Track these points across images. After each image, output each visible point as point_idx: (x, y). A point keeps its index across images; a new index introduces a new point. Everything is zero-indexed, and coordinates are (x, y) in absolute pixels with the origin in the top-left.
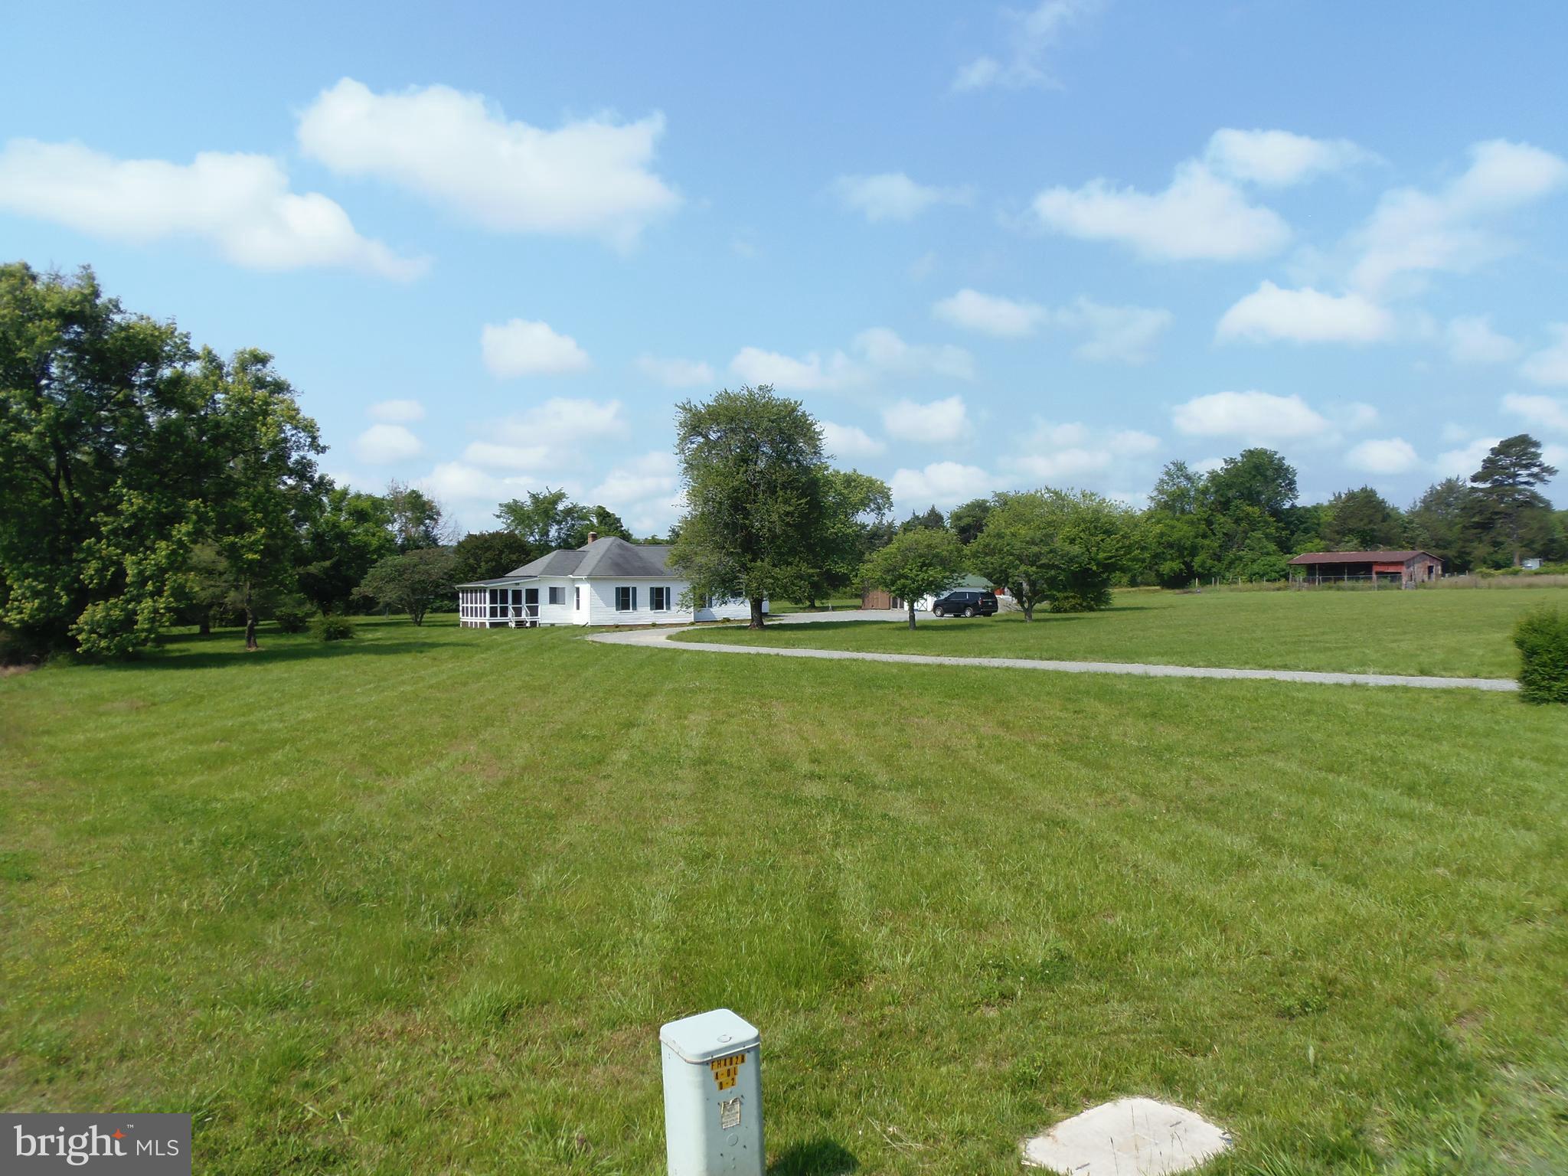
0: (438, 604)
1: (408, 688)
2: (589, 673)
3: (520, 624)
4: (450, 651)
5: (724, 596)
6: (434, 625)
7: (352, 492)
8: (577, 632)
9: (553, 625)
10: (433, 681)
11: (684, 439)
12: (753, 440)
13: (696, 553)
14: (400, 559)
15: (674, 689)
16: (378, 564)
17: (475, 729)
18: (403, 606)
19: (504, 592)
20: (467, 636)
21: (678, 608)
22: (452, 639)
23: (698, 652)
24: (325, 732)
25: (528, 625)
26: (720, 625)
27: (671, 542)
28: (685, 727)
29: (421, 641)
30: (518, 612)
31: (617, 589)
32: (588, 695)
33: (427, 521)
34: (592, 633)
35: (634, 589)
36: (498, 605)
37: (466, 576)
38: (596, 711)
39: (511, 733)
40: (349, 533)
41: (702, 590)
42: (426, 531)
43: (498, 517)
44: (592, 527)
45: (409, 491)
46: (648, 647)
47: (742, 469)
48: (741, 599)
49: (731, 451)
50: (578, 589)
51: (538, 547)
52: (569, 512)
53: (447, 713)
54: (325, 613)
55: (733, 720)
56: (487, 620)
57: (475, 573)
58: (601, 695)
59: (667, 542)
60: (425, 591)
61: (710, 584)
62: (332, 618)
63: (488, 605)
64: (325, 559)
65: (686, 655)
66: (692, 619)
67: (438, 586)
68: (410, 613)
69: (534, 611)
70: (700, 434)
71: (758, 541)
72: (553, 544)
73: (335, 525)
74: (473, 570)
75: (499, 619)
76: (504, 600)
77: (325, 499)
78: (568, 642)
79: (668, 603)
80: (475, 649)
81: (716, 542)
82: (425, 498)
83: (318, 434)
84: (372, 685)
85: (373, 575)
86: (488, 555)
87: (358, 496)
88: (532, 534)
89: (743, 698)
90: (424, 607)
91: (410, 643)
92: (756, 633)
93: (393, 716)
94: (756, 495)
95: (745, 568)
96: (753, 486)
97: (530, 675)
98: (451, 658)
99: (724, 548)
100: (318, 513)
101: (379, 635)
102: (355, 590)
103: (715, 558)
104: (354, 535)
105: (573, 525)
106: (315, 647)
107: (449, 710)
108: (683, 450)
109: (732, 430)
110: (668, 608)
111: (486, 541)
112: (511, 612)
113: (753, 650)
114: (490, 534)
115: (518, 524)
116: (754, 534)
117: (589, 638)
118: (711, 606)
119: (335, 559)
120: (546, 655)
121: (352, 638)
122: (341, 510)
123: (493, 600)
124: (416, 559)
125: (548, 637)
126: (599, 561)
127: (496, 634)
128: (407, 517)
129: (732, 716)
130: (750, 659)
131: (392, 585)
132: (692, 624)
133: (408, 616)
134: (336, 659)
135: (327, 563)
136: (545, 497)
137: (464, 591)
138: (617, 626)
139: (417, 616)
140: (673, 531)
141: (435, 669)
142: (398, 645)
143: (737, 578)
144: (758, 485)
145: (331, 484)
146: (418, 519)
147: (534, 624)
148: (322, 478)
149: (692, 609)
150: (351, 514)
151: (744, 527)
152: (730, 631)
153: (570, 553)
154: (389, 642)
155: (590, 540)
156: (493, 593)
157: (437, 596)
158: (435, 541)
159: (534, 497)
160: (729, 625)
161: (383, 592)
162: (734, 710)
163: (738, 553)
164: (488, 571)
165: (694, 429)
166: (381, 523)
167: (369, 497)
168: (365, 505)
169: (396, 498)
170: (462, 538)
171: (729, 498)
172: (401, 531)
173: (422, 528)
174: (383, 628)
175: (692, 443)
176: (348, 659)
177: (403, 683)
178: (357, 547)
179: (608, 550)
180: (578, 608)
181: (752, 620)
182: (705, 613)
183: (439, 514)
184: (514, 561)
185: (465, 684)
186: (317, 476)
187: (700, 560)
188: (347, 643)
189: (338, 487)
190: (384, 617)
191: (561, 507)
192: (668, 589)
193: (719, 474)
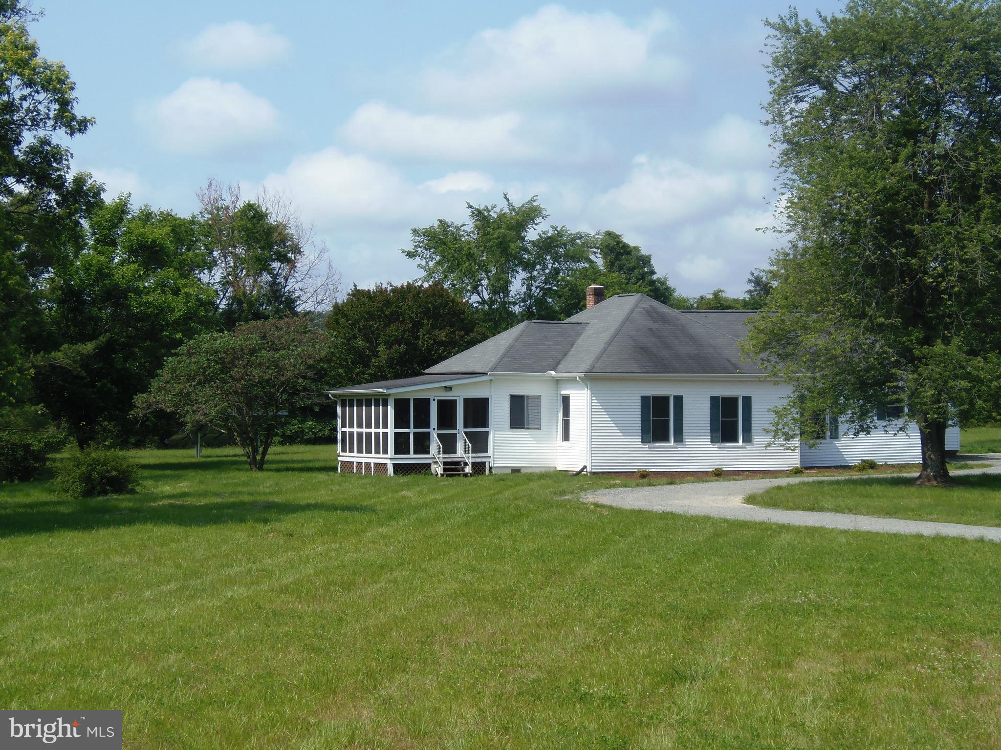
0: (294, 427)
1: (240, 591)
2: (591, 568)
3: (452, 469)
4: (319, 519)
5: (864, 414)
6: (288, 468)
7: (135, 207)
8: (564, 486)
9: (516, 471)
10: (288, 579)
11: (783, 92)
12: (928, 89)
13: (805, 328)
14: (224, 340)
15: (764, 607)
16: (183, 348)
17: (370, 675)
18: (229, 429)
19: (423, 405)
20: (352, 491)
21: (768, 439)
22: (322, 496)
23: (811, 531)
24: (85, 675)
25: (468, 469)
26: (856, 475)
27: (753, 305)
28: (788, 686)
29: (263, 498)
30: (449, 444)
31: (645, 400)
32: (590, 612)
33: (276, 265)
34: (594, 487)
35: (679, 400)
36: (411, 430)
37: (349, 369)
38: (606, 645)
39: (441, 687)
40: (129, 289)
41: (819, 404)
42: (274, 284)
43: (411, 255)
44: (593, 274)
45: (240, 204)
46: (707, 518)
47: (905, 153)
48: (900, 422)
49: (880, 114)
50: (566, 400)
51: (486, 314)
52: (548, 245)
53: (316, 642)
54: (83, 443)
55: (889, 676)
56: (389, 458)
57: (367, 365)
58: (615, 613)
59: (745, 304)
60: (271, 401)
61: (835, 390)
62: (96, 454)
63: (391, 431)
64: (85, 338)
65: (786, 538)
66: (793, 460)
67: (296, 393)
68: (243, 446)
69: (479, 443)
70: (816, 81)
71: (937, 302)
72: (517, 309)
73: (103, 273)
74: (363, 359)
75: (412, 458)
76: (423, 420)
77: (85, 223)
78: (548, 505)
79: (747, 430)
80: (365, 517)
81: (847, 305)
82: (272, 220)
83: (73, 95)
84: (172, 586)
85: (173, 370)
86: (393, 330)
87: (146, 217)
88: (475, 289)
89: (910, 630)
90: (270, 433)
91: (242, 504)
92: (931, 494)
93: (214, 647)
94: (933, 205)
95: (910, 359)
96: (926, 186)
97: (473, 570)
98: (321, 534)
99: (863, 315)
100: (70, 250)
101: (183, 486)
102: (139, 399)
103: (845, 337)
104: (138, 292)
105: (557, 271)
106: (63, 509)
107: (319, 637)
108: (780, 115)
109: (885, 71)
110: (748, 439)
111: (388, 303)
112: (435, 444)
113: (927, 528)
114: (395, 290)
115: (450, 269)
116: (928, 287)
117: (590, 498)
118: (835, 436)
119: (103, 339)
120: (504, 532)
121: (132, 492)
122: (114, 243)
123: (401, 420)
124: (255, 339)
125: (507, 494)
126: (609, 343)
127: (407, 486)
128: (236, 257)
129: (886, 666)
130: (921, 547)
131: (209, 391)
132: (797, 472)
133: (239, 451)
134: (103, 532)
135: (89, 347)
136: (502, 216)
137: (348, 401)
138: (644, 475)
139: (255, 451)
140: (757, 281)
141: (291, 554)
142: (220, 507)
143: (892, 377)
144: (938, 184)
145: (97, 194)
146: (258, 260)
147: (479, 468)
148: (79, 181)
149: (796, 442)
150: (132, 251)
151: (907, 272)
152: (877, 488)
153: (551, 329)
154: (203, 501)
155: (590, 300)
156: (401, 406)
157: (293, 412)
158: (291, 303)
159: (480, 215)
160: (874, 474)
161: (191, 402)
162: (891, 655)
163: (893, 328)
164: (391, 362)
165: (803, 70)
166: (187, 269)
167: (167, 218)
168: (159, 233)
169: (216, 219)
170: (342, 298)
171: (875, 212)
172: (225, 283)
173: (266, 277)
174: (191, 473)
175: (799, 100)
176: (127, 534)
177: (231, 581)
178: (143, 317)
179: (628, 319)
180: (566, 437)
181: (925, 466)
182: (824, 451)
183: (297, 250)
184: (442, 343)
185: (349, 586)
186: (70, 177)
187: (814, 341)
188: (123, 501)
189: (109, 198)
190: (192, 452)
191: (532, 234)
192: (747, 401)
193: (854, 162)
